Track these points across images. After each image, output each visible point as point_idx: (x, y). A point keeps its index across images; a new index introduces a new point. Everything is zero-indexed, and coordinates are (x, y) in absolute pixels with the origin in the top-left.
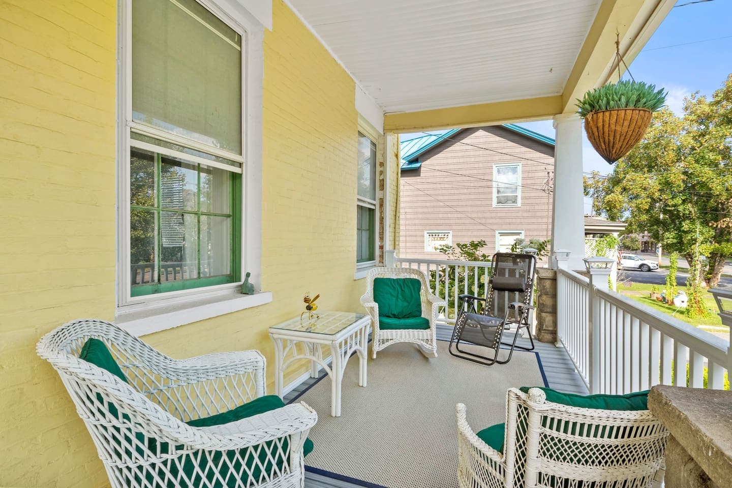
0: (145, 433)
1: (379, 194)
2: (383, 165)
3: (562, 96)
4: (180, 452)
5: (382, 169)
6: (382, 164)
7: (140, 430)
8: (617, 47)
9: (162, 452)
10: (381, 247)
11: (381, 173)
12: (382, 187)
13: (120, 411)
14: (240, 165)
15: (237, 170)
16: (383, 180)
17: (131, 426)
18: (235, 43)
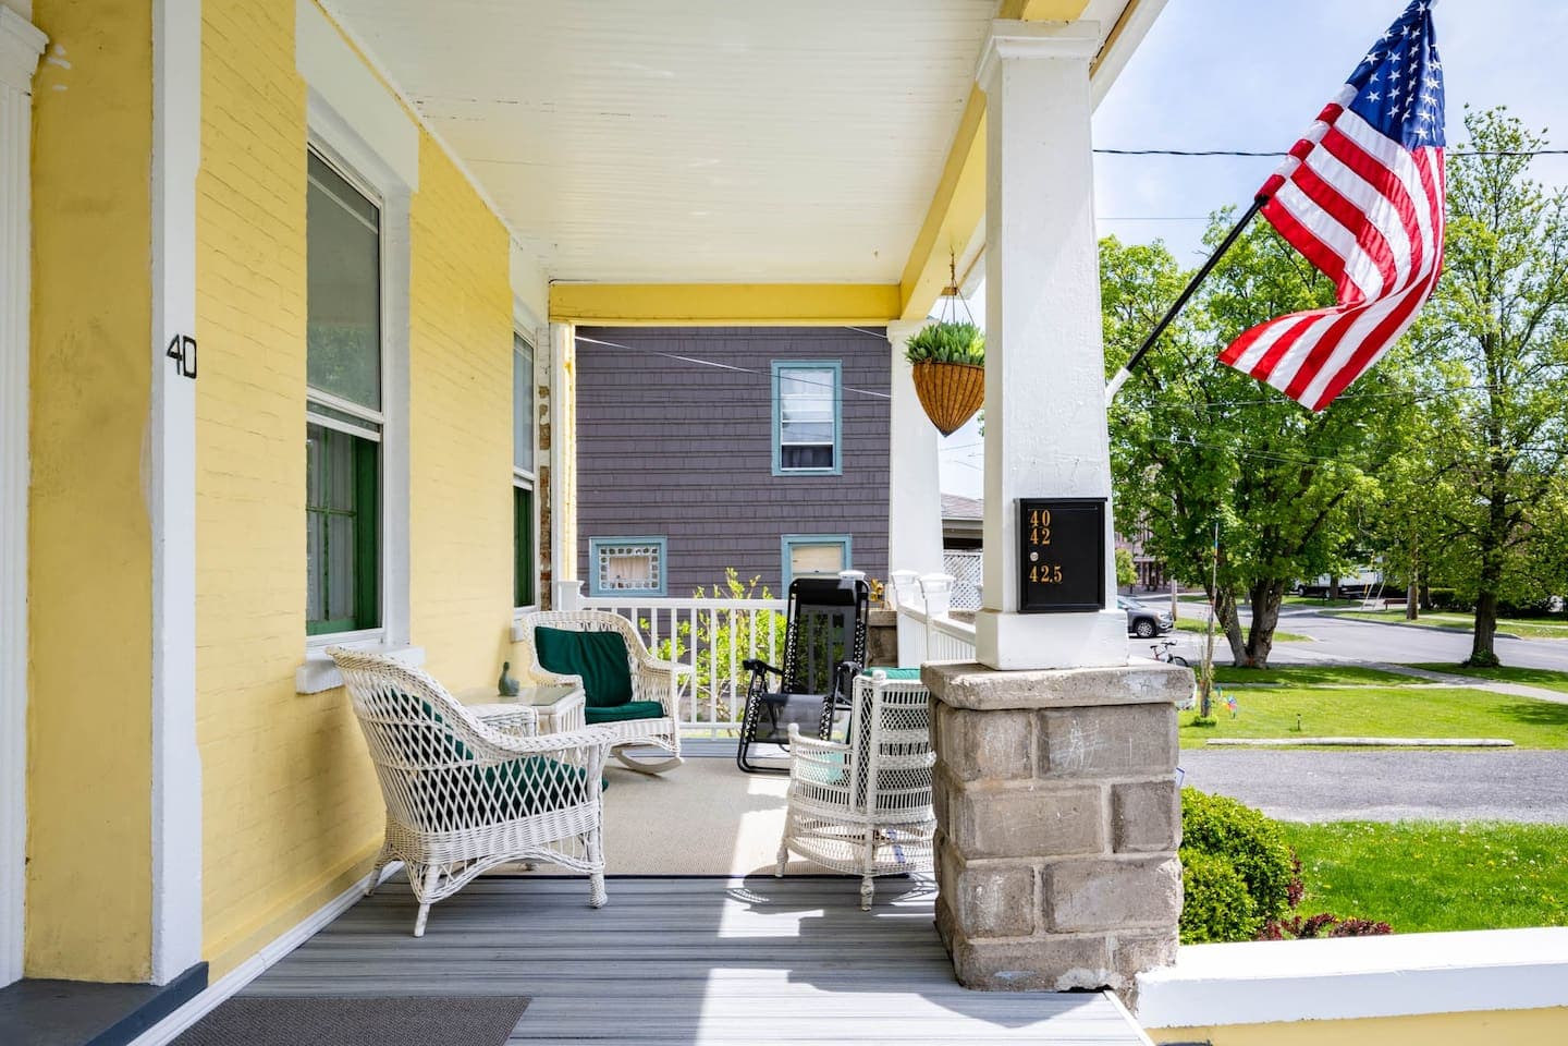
1: (540, 457)
2: (549, 394)
3: (900, 285)
5: (545, 401)
6: (545, 392)
7: (449, 732)
8: (953, 272)
9: (467, 758)
10: (547, 576)
11: (544, 409)
12: (547, 442)
13: (434, 710)
14: (379, 427)
15: (373, 436)
16: (548, 426)
17: (442, 726)
18: (371, 221)
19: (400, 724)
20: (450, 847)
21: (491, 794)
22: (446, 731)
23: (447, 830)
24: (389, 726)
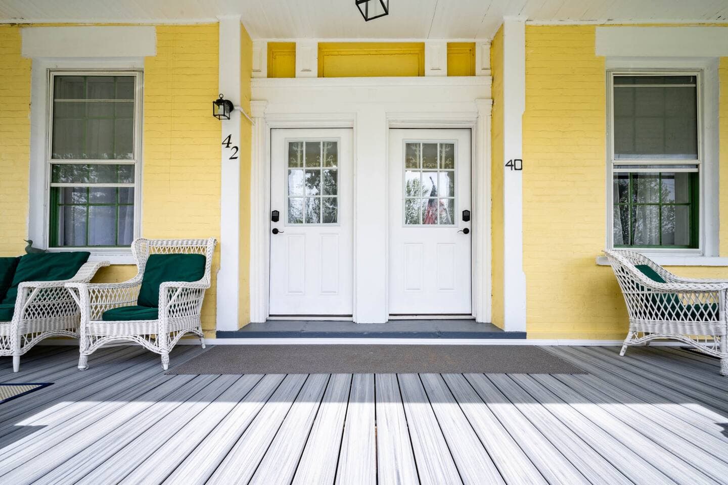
0: (634, 280)
4: (649, 292)
9: (642, 290)
13: (625, 270)
14: (697, 166)
15: (695, 170)
17: (629, 277)
19: (621, 275)
20: (637, 325)
21: (655, 308)
22: (631, 278)
23: (639, 318)
24: (620, 276)
